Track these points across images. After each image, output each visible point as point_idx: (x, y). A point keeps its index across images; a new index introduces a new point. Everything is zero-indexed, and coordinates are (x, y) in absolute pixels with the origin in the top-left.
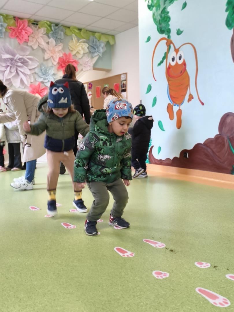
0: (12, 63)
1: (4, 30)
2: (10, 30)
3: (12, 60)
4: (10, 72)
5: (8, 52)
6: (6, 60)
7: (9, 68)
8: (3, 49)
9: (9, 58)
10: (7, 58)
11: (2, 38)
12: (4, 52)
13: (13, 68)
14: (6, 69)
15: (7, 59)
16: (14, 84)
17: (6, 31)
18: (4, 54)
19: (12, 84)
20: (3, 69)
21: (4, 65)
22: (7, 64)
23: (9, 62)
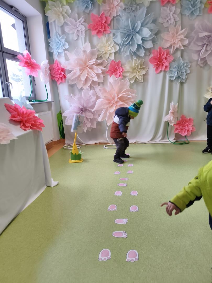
0: (209, 40)
1: (203, 6)
2: (210, 5)
3: (209, 37)
4: (206, 50)
5: (205, 30)
6: (202, 39)
7: (205, 47)
8: (201, 27)
9: (206, 36)
10: (204, 36)
11: (201, 15)
12: (202, 30)
13: (209, 46)
14: (202, 48)
15: (204, 38)
16: (209, 63)
17: (205, 7)
18: (201, 33)
19: (207, 63)
20: (199, 48)
21: (201, 44)
22: (203, 42)
23: (206, 40)
